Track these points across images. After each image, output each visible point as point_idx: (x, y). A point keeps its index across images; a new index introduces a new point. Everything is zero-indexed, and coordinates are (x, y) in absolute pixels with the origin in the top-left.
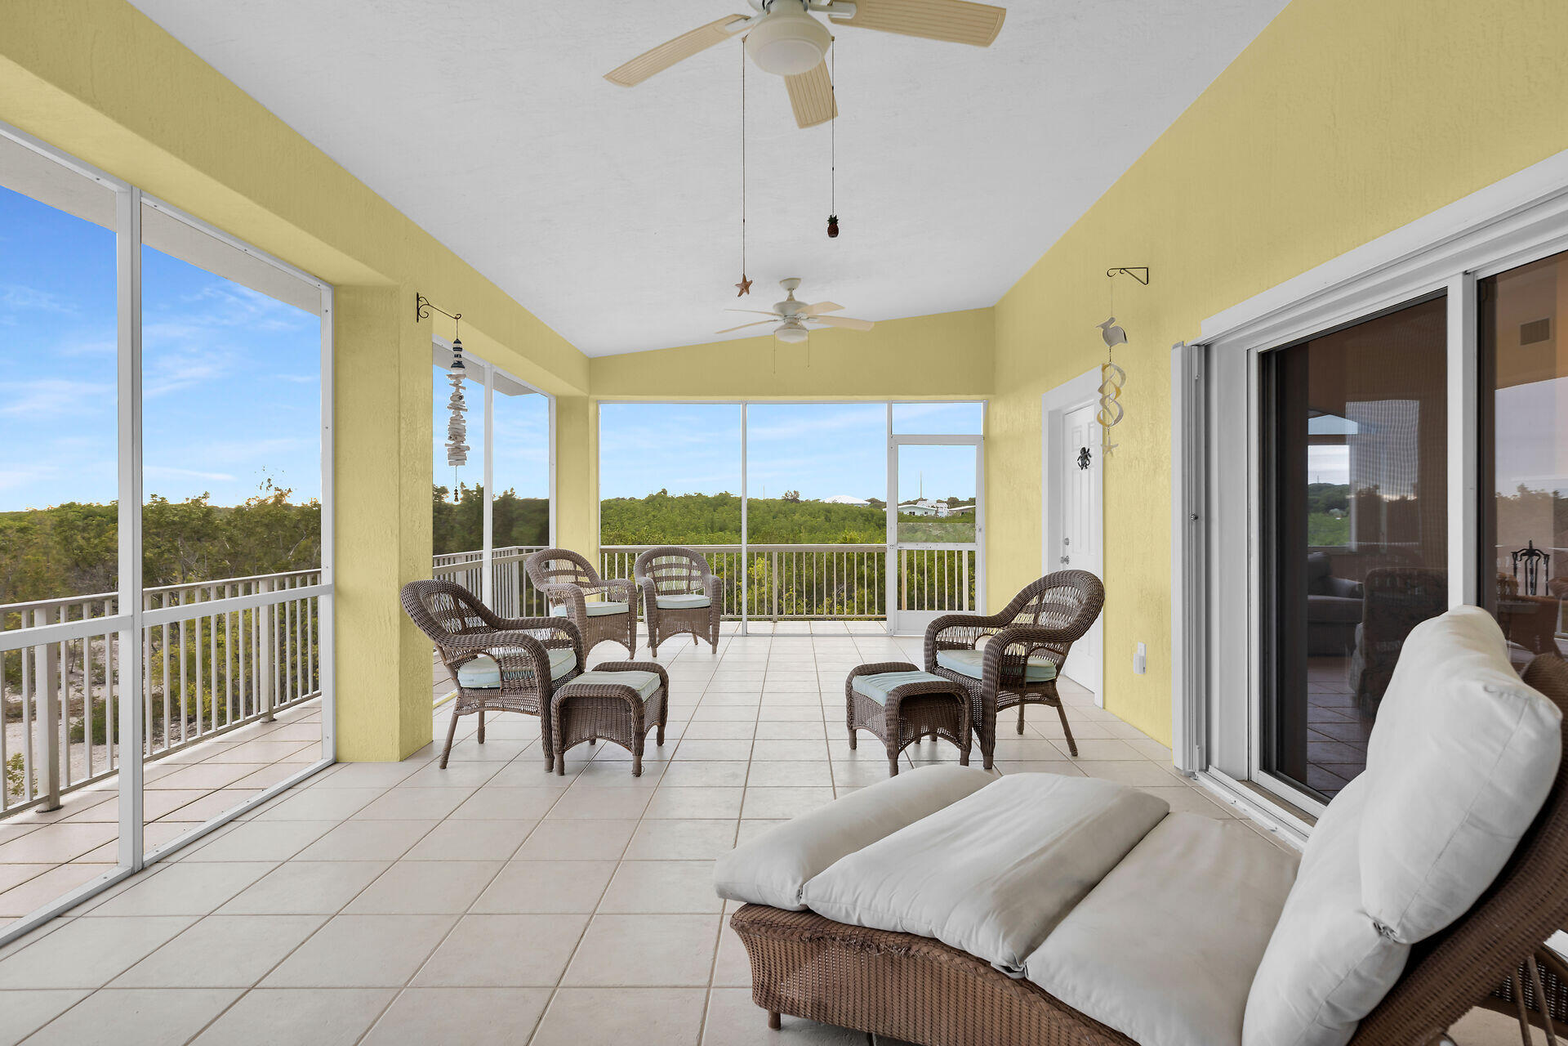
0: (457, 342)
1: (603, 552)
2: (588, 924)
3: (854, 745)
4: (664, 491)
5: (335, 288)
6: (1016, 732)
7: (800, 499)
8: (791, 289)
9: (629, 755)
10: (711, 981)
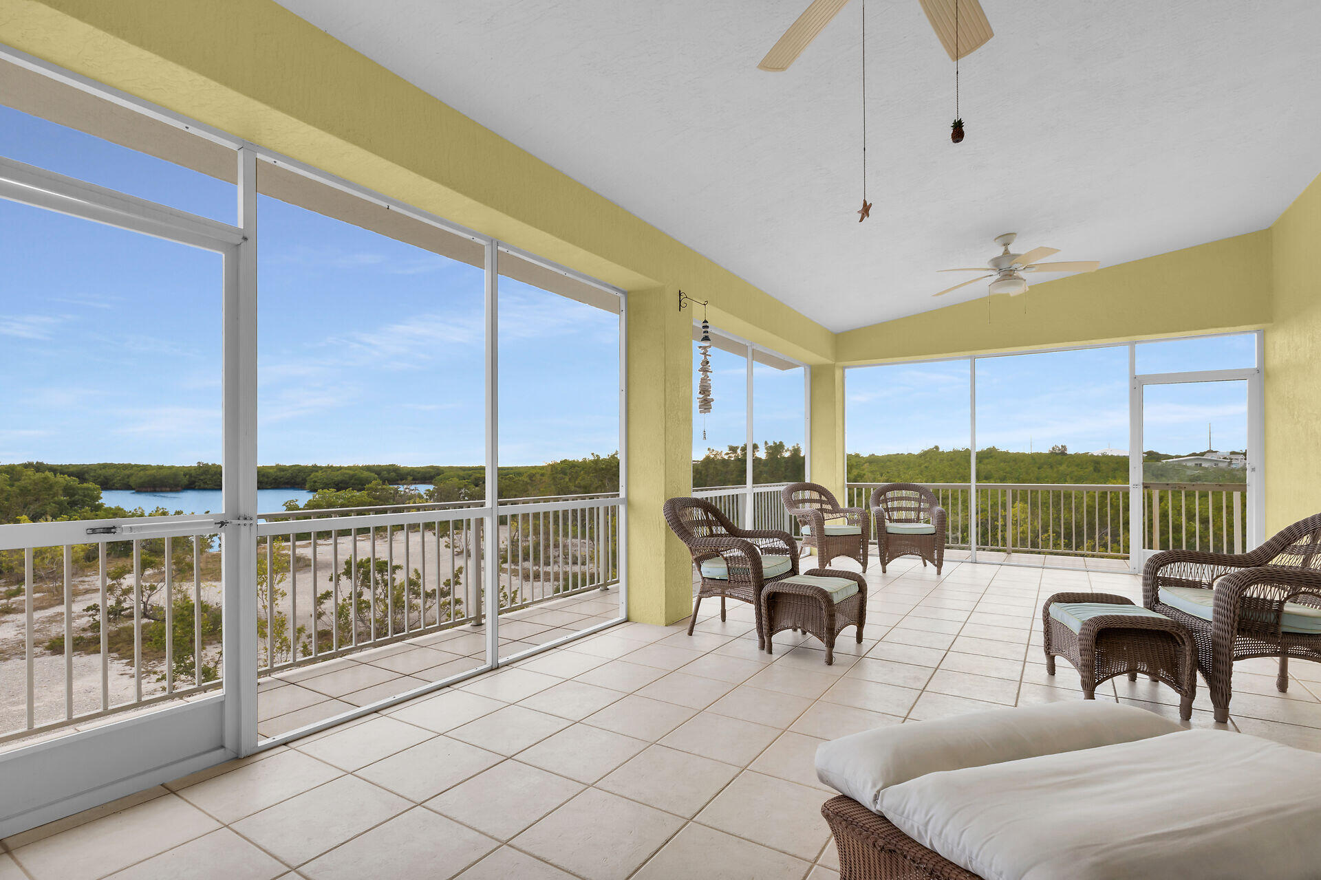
0: (706, 322)
1: (850, 488)
2: (737, 776)
3: (1052, 670)
4: (937, 448)
5: (626, 294)
6: (1276, 688)
7: (1068, 452)
8: (1006, 245)
9: (822, 645)
10: (818, 858)
